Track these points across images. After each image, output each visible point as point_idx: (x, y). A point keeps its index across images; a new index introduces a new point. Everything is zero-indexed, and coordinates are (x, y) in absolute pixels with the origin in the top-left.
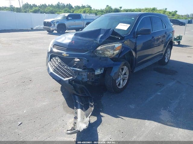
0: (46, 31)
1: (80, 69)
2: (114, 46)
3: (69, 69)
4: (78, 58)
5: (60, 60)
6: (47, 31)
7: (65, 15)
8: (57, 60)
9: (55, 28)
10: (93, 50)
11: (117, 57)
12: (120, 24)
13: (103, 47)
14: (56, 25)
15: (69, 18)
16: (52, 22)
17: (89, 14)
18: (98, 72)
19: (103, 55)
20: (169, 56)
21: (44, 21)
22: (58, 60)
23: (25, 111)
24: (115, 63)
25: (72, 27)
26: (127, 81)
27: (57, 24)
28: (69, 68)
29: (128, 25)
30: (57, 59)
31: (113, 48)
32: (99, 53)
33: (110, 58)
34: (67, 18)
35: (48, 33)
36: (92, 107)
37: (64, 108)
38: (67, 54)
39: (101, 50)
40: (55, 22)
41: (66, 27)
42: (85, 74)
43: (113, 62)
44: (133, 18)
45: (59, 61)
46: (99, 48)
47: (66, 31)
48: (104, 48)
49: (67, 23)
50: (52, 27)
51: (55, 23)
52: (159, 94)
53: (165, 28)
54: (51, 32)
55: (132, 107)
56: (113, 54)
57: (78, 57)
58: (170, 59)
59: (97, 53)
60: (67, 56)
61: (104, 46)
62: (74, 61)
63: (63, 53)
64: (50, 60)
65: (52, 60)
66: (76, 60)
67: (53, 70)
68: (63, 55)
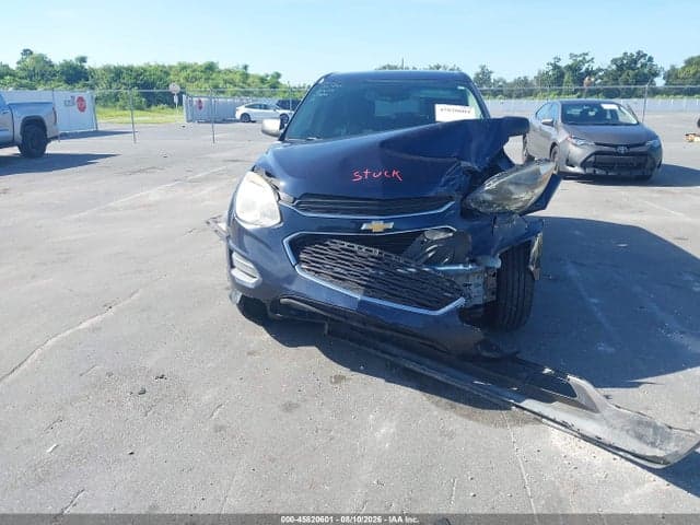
1: (465, 263)
2: (535, 173)
4: (440, 230)
12: (438, 106)
13: (505, 179)
19: (499, 205)
22: (352, 251)
29: (467, 107)
30: (345, 247)
33: (519, 214)
38: (386, 221)
39: (495, 190)
44: (462, 88)
45: (363, 253)
59: (477, 203)
60: (385, 230)
61: (508, 174)
62: (423, 242)
63: (369, 221)
64: (299, 261)
65: (302, 256)
66: (435, 238)
67: (362, 292)
68: (365, 231)
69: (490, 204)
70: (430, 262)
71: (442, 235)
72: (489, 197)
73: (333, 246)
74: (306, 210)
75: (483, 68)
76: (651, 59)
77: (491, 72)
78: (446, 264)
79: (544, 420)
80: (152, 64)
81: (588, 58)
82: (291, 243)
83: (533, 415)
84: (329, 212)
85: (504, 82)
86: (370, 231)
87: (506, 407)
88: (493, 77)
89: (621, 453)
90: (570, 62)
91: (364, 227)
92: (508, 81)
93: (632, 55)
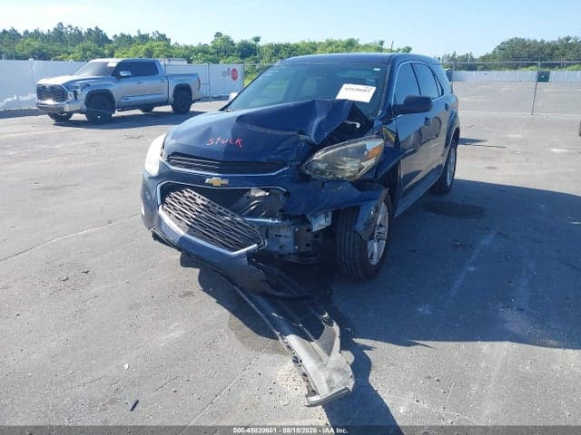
0: (47, 116)
1: (274, 218)
2: (364, 148)
3: (239, 223)
4: (263, 189)
5: (202, 197)
6: (49, 114)
7: (107, 63)
8: (190, 197)
9: (81, 104)
10: (299, 163)
11: (371, 176)
12: (345, 86)
13: (331, 151)
14: (83, 95)
15: (122, 74)
16: (68, 85)
17: (169, 61)
18: (321, 223)
19: (331, 174)
20: (452, 169)
21: (40, 82)
22: (194, 199)
23: (126, 366)
24: (365, 194)
25: (131, 99)
26: (385, 242)
27: (86, 92)
28: (238, 219)
29: (370, 87)
30: (192, 195)
31: (360, 153)
32: (317, 170)
33: (351, 182)
34: (115, 73)
35: (53, 121)
36: (331, 325)
37: (242, 339)
38: (222, 178)
39: (324, 160)
40: (77, 87)
41: (114, 102)
42: (289, 233)
43: (359, 193)
44: (378, 69)
45: (199, 201)
46: (319, 155)
47: (114, 112)
48: (334, 153)
49: (117, 89)
50: (68, 103)
51: (79, 91)
52: (472, 269)
53: (443, 94)
54: (62, 119)
55: (425, 310)
56: (360, 170)
57: (261, 184)
58: (455, 177)
59: (310, 170)
60: (222, 185)
61: (334, 148)
62: (248, 198)
63: (211, 177)
64: (163, 202)
65: (168, 199)
66: (257, 195)
67: (186, 230)
68: (208, 184)
69: (323, 172)
70: (251, 214)
71: (262, 193)
72: (322, 166)
73: (186, 194)
74: (174, 164)
78: (263, 217)
80: (306, 41)
82: (162, 188)
84: (187, 167)
86: (211, 185)
91: (207, 181)
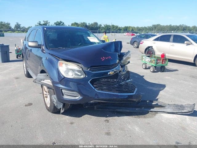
62: (120, 75)
64: (95, 88)
66: (123, 74)
70: (124, 80)
73: (102, 81)
75: (17, 23)
76: (63, 23)
77: (20, 25)
79: (158, 112)
81: (48, 22)
82: (91, 82)
83: (155, 112)
85: (25, 28)
86: (110, 74)
87: (148, 113)
88: (21, 26)
89: (178, 113)
90: (44, 23)
92: (26, 28)
93: (59, 22)
